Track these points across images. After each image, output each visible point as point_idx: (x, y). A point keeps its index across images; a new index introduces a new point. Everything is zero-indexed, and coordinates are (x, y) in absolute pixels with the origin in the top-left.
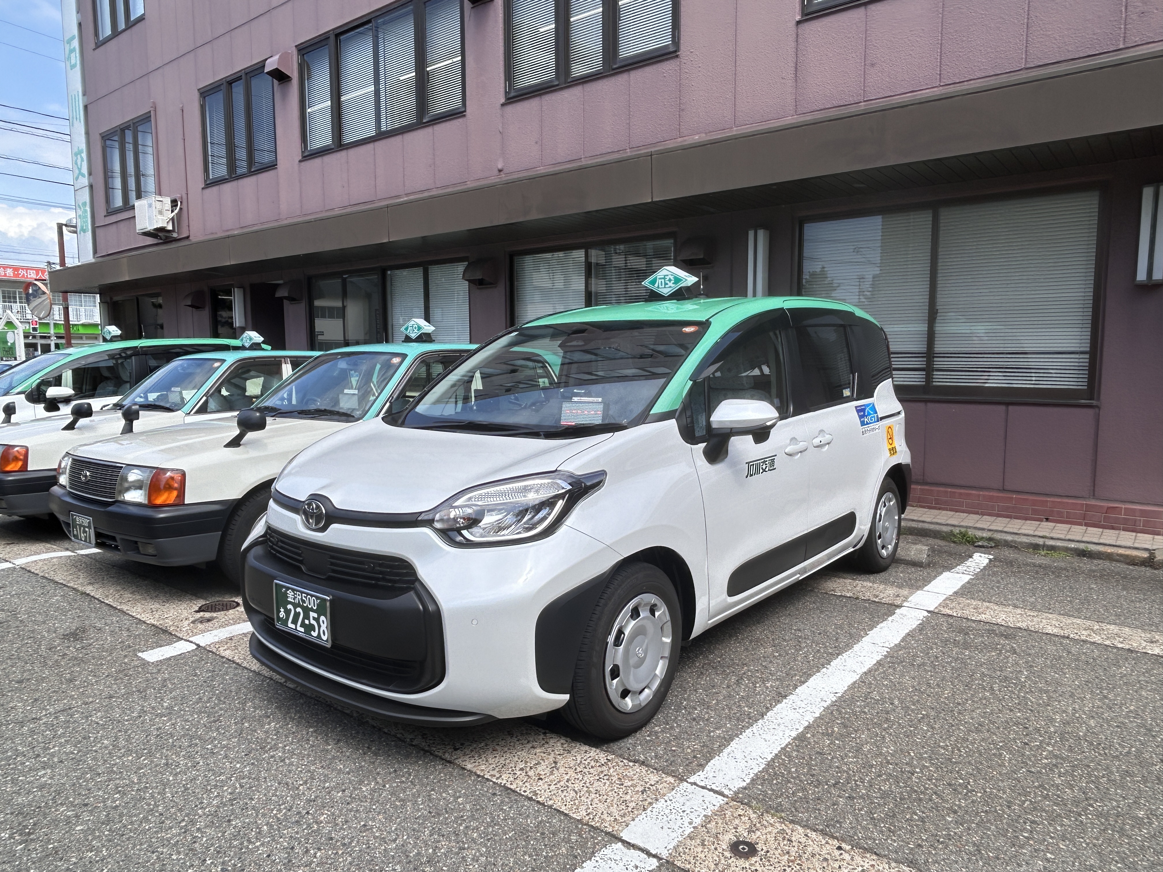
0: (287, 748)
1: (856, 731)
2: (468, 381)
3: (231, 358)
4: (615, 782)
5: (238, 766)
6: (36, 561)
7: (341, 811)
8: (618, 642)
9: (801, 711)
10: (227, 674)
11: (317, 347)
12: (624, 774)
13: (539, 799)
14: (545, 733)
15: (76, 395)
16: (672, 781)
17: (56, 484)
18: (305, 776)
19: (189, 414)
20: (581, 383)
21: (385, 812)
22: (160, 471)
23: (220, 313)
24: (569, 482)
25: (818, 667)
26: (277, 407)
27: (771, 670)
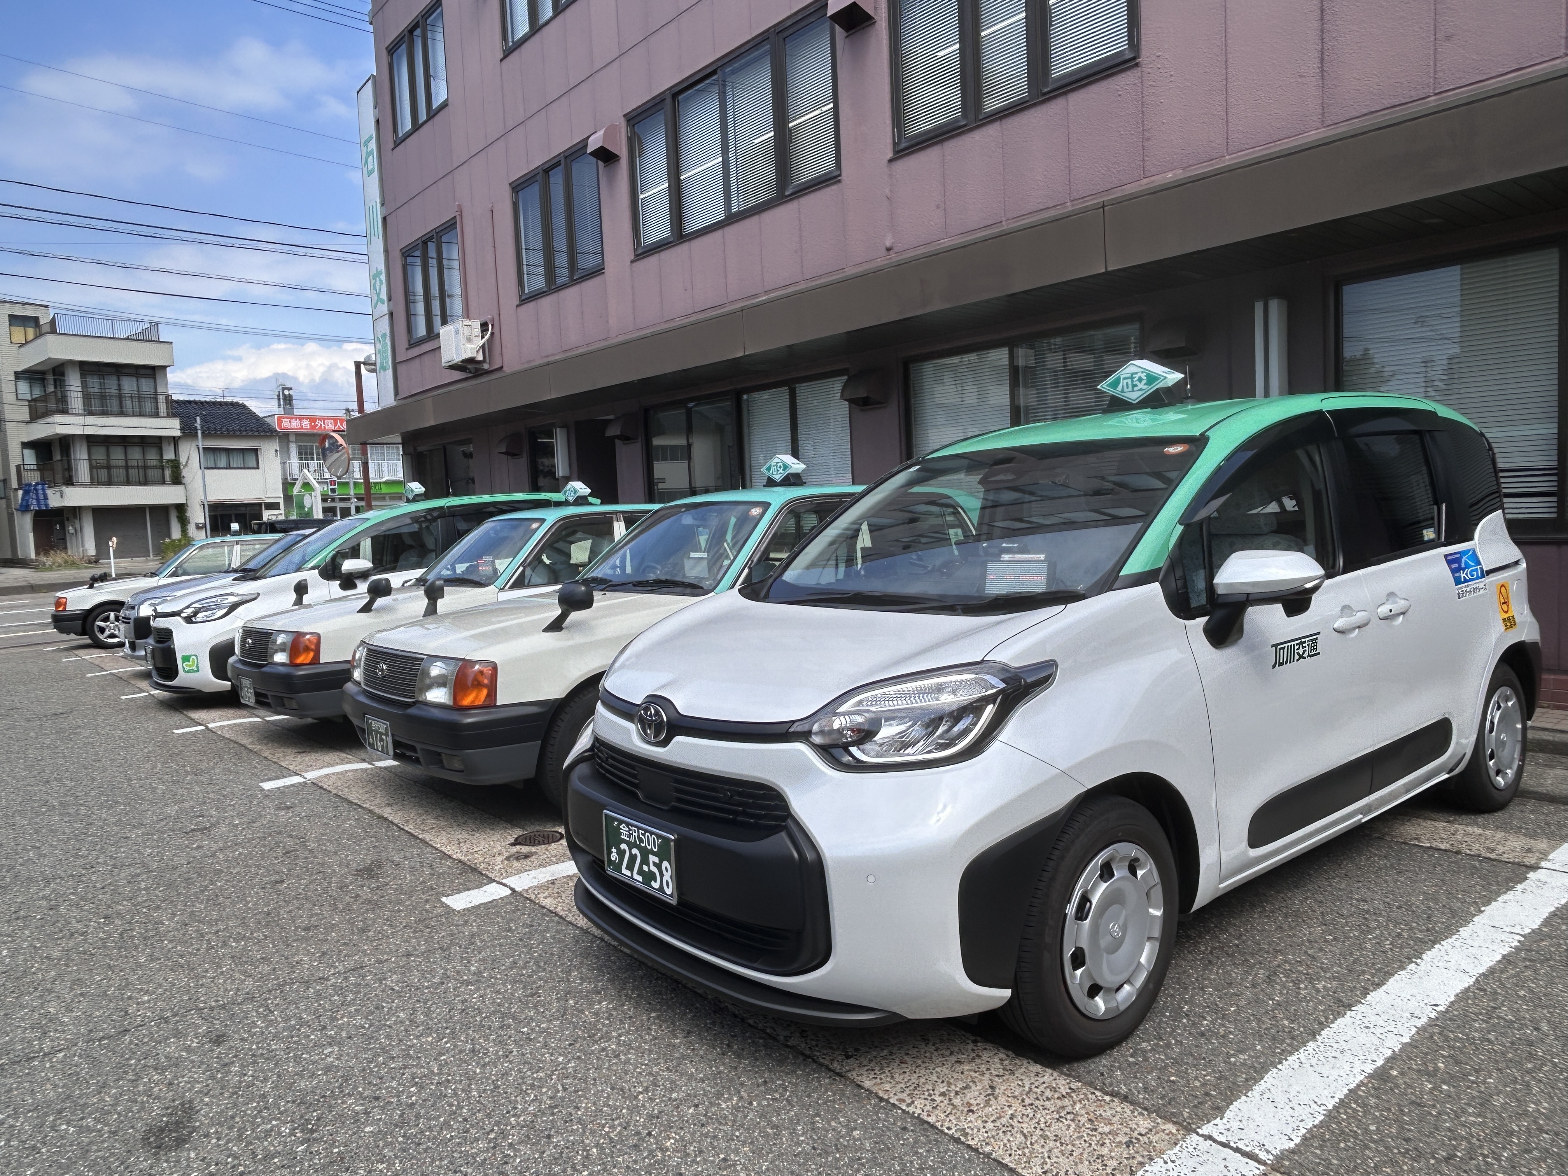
0: (623, 1038)
1: (1477, 1071)
2: (853, 535)
3: (552, 516)
4: (1083, 1125)
5: (561, 1059)
6: (328, 775)
7: (693, 1134)
8: (1081, 914)
9: (1378, 1031)
10: (547, 929)
11: (657, 498)
12: (1098, 1113)
13: (970, 1143)
14: (975, 1042)
15: (374, 568)
16: (1174, 1131)
17: (350, 680)
18: (647, 1080)
19: (503, 588)
20: (1010, 534)
21: (752, 1143)
22: (467, 663)
23: (540, 461)
24: (1003, 677)
25: (1401, 961)
26: (608, 578)
27: (1323, 963)
